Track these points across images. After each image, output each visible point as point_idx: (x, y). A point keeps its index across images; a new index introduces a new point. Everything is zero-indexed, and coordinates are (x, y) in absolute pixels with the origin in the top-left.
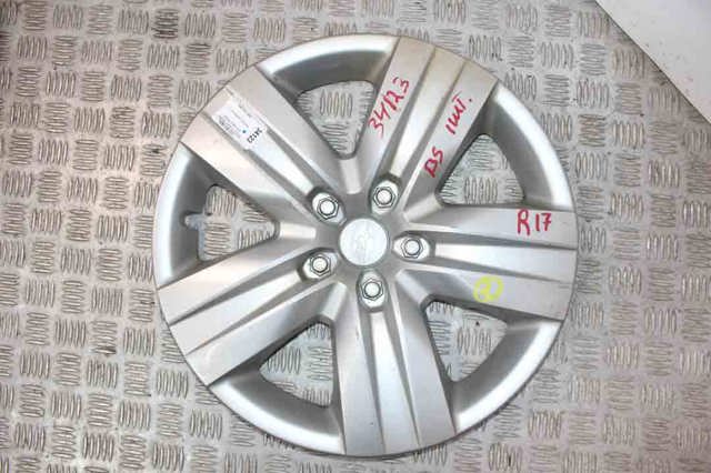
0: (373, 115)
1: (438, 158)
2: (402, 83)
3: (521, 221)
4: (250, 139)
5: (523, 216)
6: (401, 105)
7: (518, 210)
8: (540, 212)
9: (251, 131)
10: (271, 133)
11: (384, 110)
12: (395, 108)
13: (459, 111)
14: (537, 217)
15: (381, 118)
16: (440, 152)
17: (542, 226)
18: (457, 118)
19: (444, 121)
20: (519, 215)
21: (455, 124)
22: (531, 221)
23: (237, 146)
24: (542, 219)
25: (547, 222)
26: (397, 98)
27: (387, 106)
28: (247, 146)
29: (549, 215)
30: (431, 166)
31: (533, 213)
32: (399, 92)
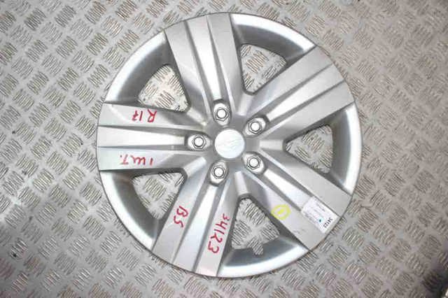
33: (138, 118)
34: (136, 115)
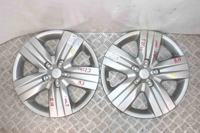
0: (140, 48)
1: (155, 53)
2: (144, 40)
3: (175, 61)
4: (117, 59)
5: (175, 60)
6: (145, 44)
7: (174, 59)
8: (178, 58)
9: (116, 58)
10: (121, 57)
11: (142, 47)
12: (144, 45)
13: (157, 43)
14: (178, 59)
15: (142, 48)
16: (156, 52)
17: (179, 60)
18: (157, 44)
19: (154, 45)
20: (174, 60)
21: (157, 45)
22: (177, 60)
23: (115, 61)
24: (179, 59)
25: (180, 59)
26: (144, 43)
27: (143, 46)
28: (117, 61)
29: (180, 58)
30: (155, 55)
31: (177, 58)
32: (144, 42)
33: (53, 104)
34: (52, 105)
